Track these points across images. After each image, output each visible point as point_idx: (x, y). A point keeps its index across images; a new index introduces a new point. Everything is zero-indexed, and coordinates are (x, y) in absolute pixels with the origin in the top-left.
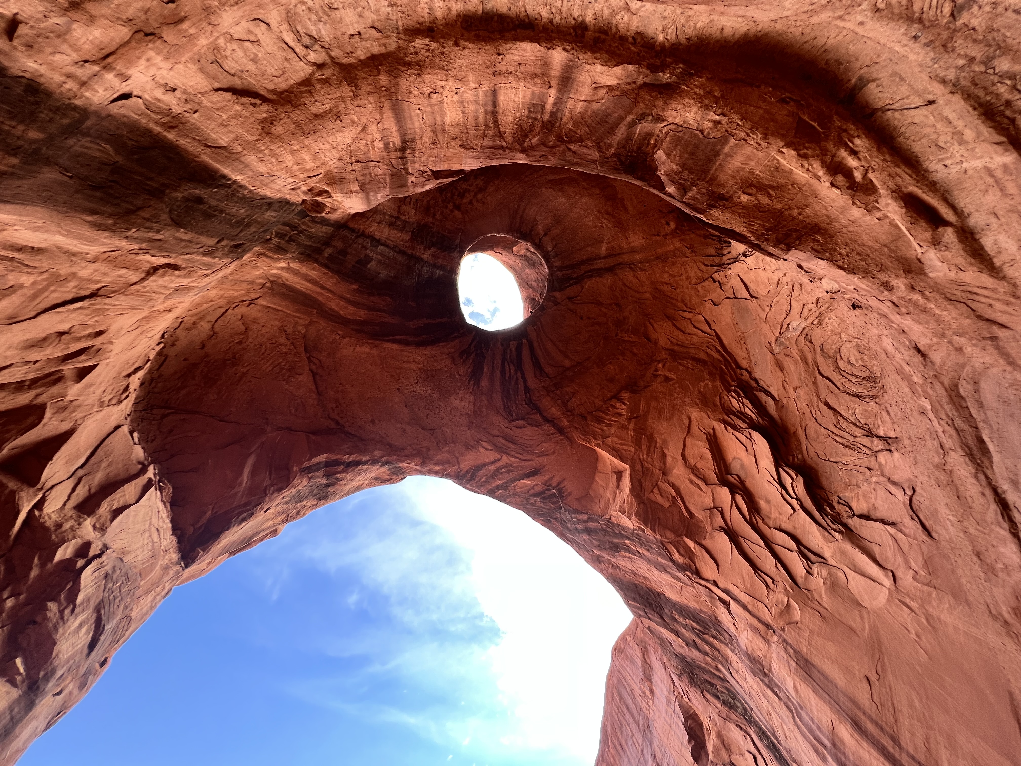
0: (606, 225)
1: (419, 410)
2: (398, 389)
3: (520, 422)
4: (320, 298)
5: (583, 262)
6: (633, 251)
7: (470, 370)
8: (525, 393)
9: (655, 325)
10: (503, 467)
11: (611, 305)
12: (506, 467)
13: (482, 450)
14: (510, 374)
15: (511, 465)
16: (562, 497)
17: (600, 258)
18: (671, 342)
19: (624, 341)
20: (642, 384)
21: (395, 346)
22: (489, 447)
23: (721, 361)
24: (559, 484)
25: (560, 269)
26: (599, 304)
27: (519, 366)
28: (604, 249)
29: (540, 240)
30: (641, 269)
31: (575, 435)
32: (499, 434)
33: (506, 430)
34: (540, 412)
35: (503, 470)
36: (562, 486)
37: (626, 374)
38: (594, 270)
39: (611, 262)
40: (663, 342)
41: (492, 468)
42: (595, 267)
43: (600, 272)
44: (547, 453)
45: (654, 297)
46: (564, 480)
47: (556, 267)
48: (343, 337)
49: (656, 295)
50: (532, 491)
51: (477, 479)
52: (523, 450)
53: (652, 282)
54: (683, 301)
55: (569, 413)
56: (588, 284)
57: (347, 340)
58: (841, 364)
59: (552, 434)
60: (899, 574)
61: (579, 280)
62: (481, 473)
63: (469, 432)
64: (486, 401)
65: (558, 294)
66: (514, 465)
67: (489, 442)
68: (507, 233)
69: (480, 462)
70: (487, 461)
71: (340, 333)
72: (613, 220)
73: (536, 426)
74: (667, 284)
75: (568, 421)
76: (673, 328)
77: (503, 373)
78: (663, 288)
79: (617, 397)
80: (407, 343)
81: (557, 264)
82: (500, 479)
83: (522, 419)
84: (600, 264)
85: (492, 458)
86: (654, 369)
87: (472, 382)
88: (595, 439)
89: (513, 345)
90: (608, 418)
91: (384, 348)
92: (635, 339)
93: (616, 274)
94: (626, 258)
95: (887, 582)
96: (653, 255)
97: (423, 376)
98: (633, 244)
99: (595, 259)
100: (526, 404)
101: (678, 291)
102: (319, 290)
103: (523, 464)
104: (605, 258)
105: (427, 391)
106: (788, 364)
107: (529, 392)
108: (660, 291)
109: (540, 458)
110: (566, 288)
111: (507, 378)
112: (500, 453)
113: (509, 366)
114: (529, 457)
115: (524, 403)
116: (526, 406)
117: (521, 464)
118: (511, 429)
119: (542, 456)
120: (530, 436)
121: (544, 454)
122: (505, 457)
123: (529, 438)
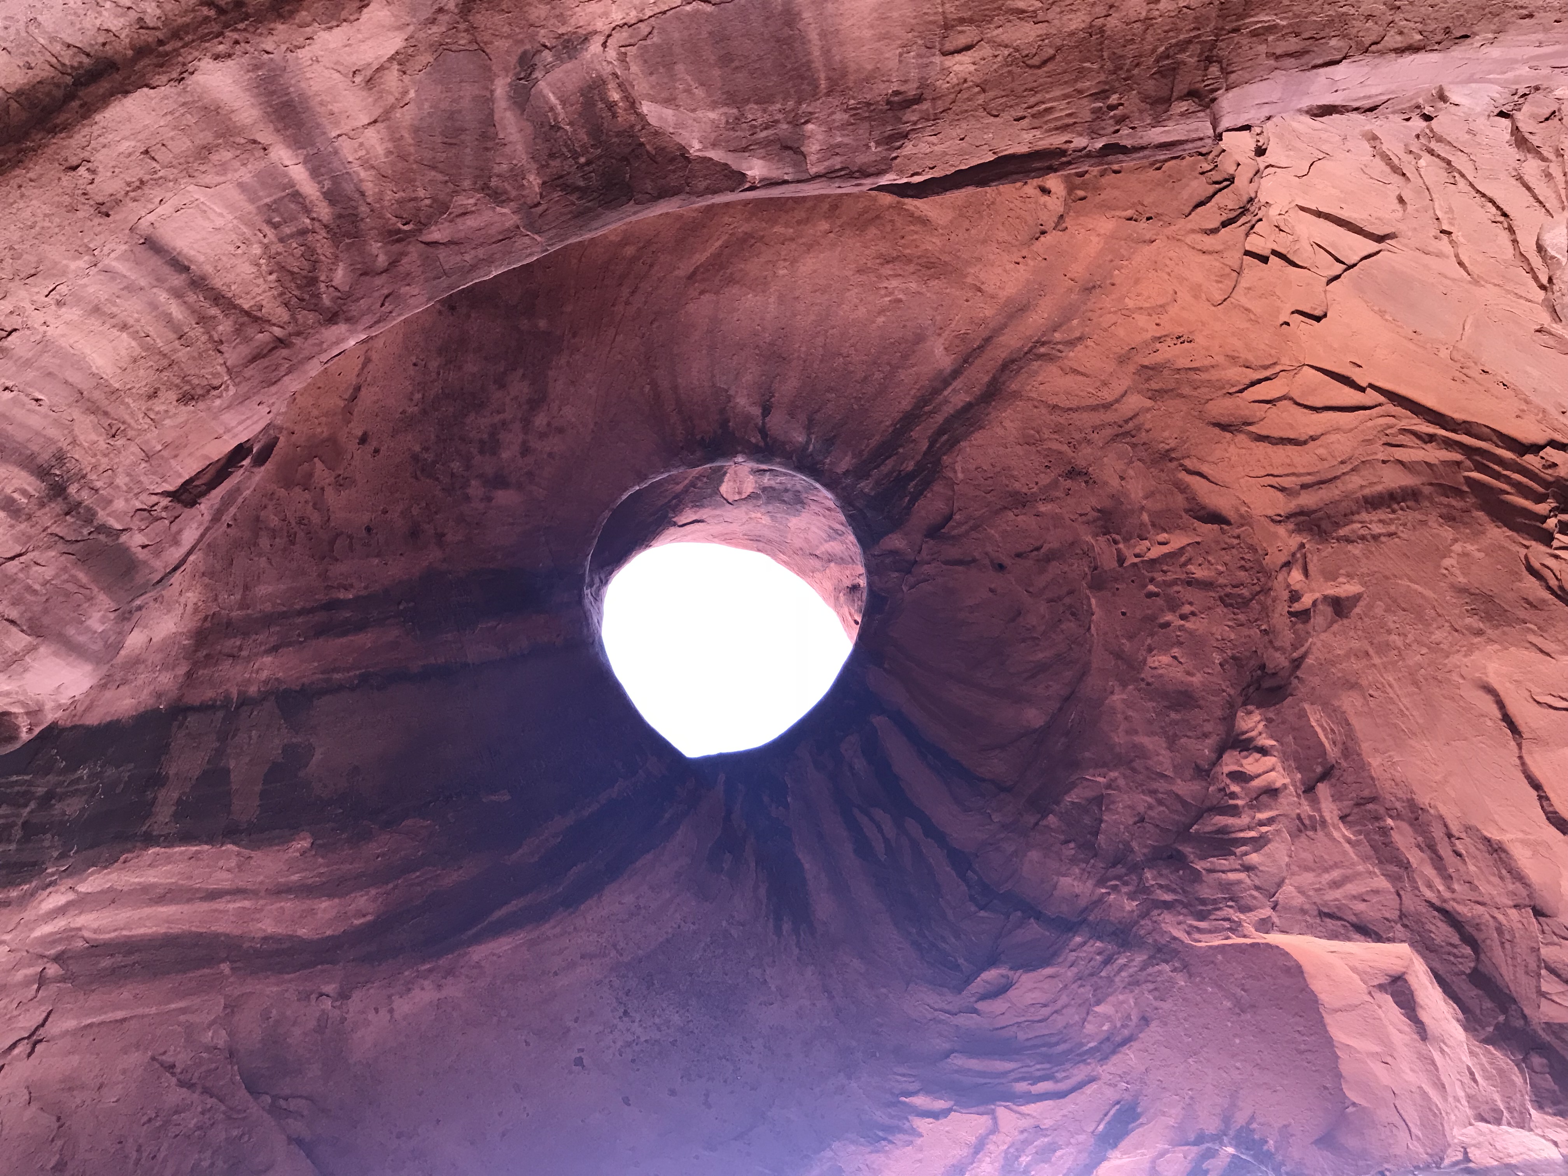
0: (906, 292)
2: (579, 1061)
3: (991, 975)
6: (1015, 310)
7: (762, 893)
11: (1055, 484)
14: (886, 841)
17: (948, 381)
23: (1458, 464)
25: (861, 471)
26: (1021, 501)
27: (899, 801)
29: (763, 431)
30: (1068, 345)
31: (1176, 929)
32: (947, 1046)
33: (963, 1020)
34: (1029, 909)
38: (950, 420)
39: (979, 375)
42: (949, 410)
43: (970, 417)
44: (1126, 1032)
47: (846, 473)
48: (344, 995)
52: (1048, 1058)
56: (959, 467)
57: (356, 998)
61: (930, 470)
64: (857, 962)
65: (896, 541)
67: (930, 1088)
68: (666, 466)
71: (330, 988)
72: (910, 268)
74: (1159, 340)
77: (863, 848)
81: (846, 463)
83: (992, 961)
84: (958, 396)
87: (787, 926)
89: (853, 754)
91: (478, 965)
92: (1177, 541)
93: (1016, 394)
94: (1012, 339)
97: (632, 984)
98: (1004, 295)
99: (936, 391)
100: (982, 908)
103: (1069, 1105)
104: (958, 371)
107: (970, 866)
109: (1115, 1059)
110: (909, 508)
111: (883, 858)
112: (982, 1109)
113: (872, 819)
114: (1080, 1073)
115: (973, 908)
116: (982, 914)
117: (1065, 1112)
118: (975, 1011)
119: (1114, 1052)
120: (1045, 1006)
121: (1118, 1039)
122: (1002, 1112)
123: (1046, 1011)
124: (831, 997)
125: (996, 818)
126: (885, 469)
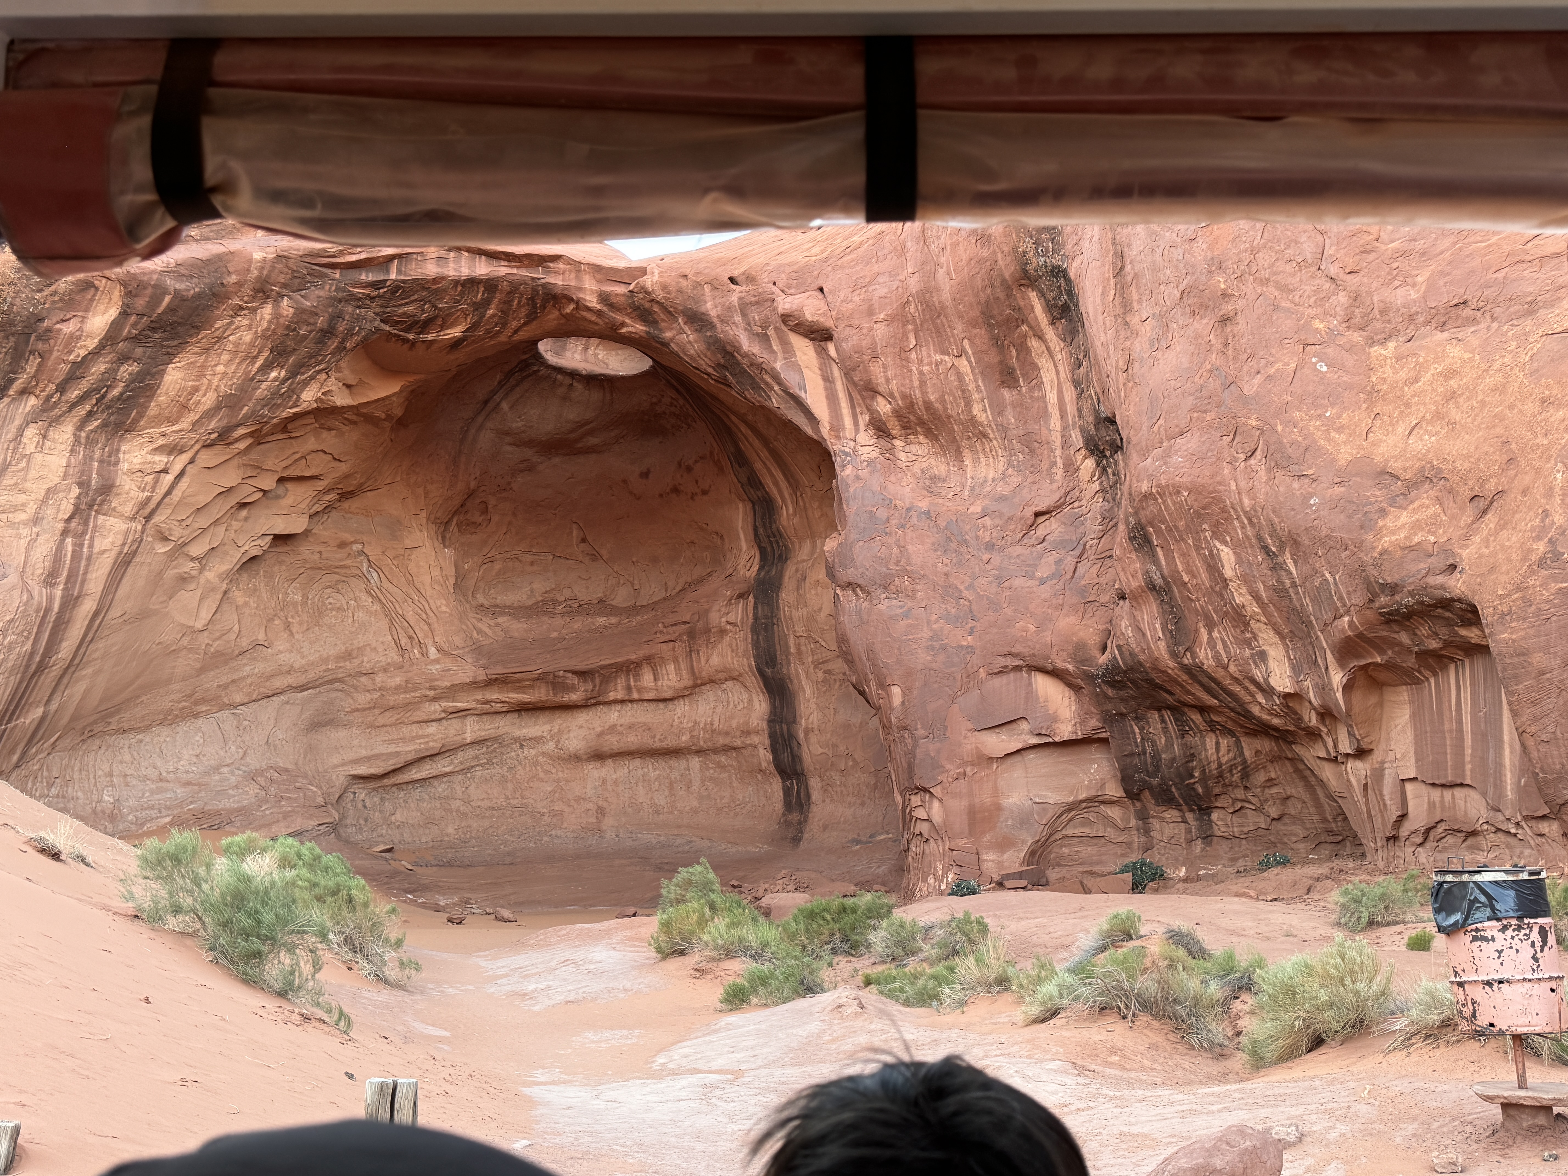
0: (516, 422)
5: (517, 385)
6: (480, 429)
17: (503, 397)
25: (537, 371)
28: (505, 406)
30: (462, 428)
35: (497, 329)
38: (502, 388)
39: (491, 405)
41: (513, 324)
42: (502, 391)
43: (495, 391)
45: (434, 432)
47: (542, 369)
50: (440, 323)
53: (445, 434)
54: (417, 462)
56: (498, 377)
58: (329, 591)
60: (206, 633)
61: (508, 377)
69: (534, 323)
72: (514, 431)
74: (437, 449)
82: (493, 316)
84: (498, 396)
93: (478, 405)
94: (481, 419)
95: (199, 625)
96: (464, 449)
98: (485, 432)
99: (506, 394)
101: (426, 461)
104: (499, 404)
106: (342, 553)
126: (528, 372)
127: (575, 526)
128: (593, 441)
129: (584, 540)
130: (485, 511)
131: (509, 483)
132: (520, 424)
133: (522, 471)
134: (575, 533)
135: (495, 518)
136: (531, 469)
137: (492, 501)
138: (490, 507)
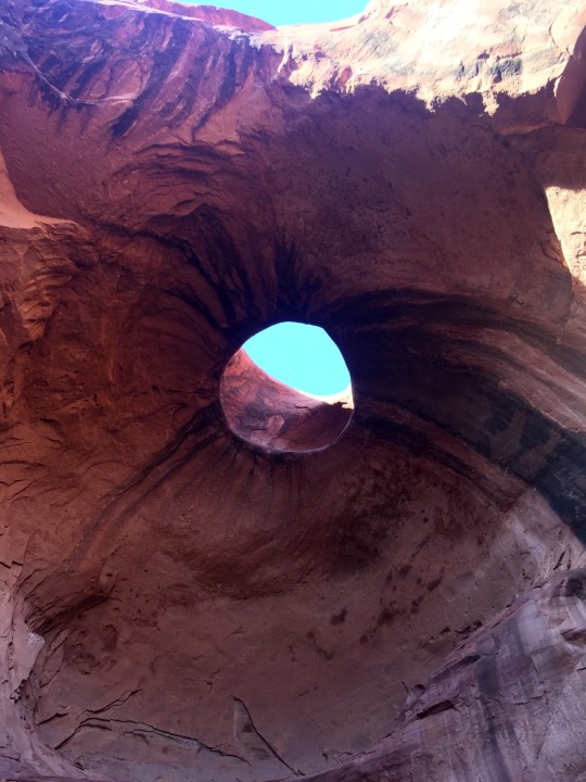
0: (179, 520)
1: (365, 180)
2: (409, 214)
3: (185, 212)
4: (552, 364)
5: (187, 459)
6: (131, 510)
7: (298, 264)
8: (194, 255)
9: (50, 444)
10: (182, 116)
11: (123, 426)
12: (177, 118)
13: (234, 137)
14: (230, 275)
15: (170, 125)
16: (45, 88)
17: (167, 475)
18: (14, 439)
19: (80, 398)
20: (19, 360)
21: (427, 286)
22: (223, 148)
24: (64, 116)
25: (214, 438)
26: (140, 418)
27: (221, 291)
28: (168, 489)
29: (256, 462)
30: (108, 495)
31: (84, 232)
32: (214, 177)
33: (204, 189)
34: (161, 240)
35: (180, 107)
36: (55, 116)
37: (52, 357)
38: (169, 457)
39: (151, 479)
40: (24, 431)
41: (202, 104)
42: (168, 462)
43: (160, 459)
45: (72, 475)
46: (59, 131)
47: (221, 437)
49: (71, 479)
50: (106, 78)
51: (221, 60)
52: (161, 167)
53: (85, 489)
54: (33, 500)
55: (110, 261)
56: (168, 435)
57: (506, 294)
59: (123, 215)
61: (182, 435)
62: (218, 81)
63: (268, 163)
64: (256, 224)
65: (203, 403)
66: (164, 130)
67: (227, 158)
68: (303, 455)
69: (230, 108)
70: (217, 118)
72: (175, 532)
73: (156, 217)
74: (67, 503)
75: (106, 248)
76: (23, 457)
77: (243, 274)
78: (67, 493)
79: (46, 322)
80: (408, 292)
81: (220, 442)
82: (178, 80)
83: (184, 218)
84: (163, 469)
85: (210, 126)
86: (15, 390)
87: (289, 246)
88: (45, 240)
89: (241, 313)
90: (42, 285)
93: (136, 468)
94: (134, 496)
96: (104, 524)
97: (372, 241)
98: (135, 518)
99: (173, 471)
100: (186, 241)
101: (47, 507)
102: (557, 381)
103: (150, 139)
104: (161, 481)
105: (360, 215)
107: (189, 259)
108: (69, 487)
109: (123, 164)
110: (194, 417)
111: (234, 269)
112: (199, 144)
113: (236, 285)
114: (143, 158)
115: (191, 241)
116: (185, 238)
117: (154, 136)
118: (196, 194)
119: (123, 168)
120: (159, 194)
121: (120, 175)
122: (188, 139)
123: (159, 191)
124: (272, 209)
125: (173, 280)
126: (202, 438)
127: (237, 706)
128: (271, 572)
129: (249, 728)
130: (110, 646)
131: (154, 614)
132: (183, 525)
133: (175, 602)
134: (236, 715)
135: (125, 663)
136: (186, 602)
137: (126, 633)
138: (120, 640)
